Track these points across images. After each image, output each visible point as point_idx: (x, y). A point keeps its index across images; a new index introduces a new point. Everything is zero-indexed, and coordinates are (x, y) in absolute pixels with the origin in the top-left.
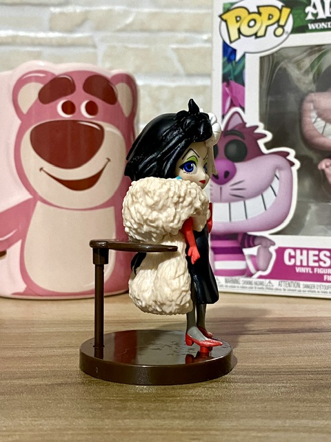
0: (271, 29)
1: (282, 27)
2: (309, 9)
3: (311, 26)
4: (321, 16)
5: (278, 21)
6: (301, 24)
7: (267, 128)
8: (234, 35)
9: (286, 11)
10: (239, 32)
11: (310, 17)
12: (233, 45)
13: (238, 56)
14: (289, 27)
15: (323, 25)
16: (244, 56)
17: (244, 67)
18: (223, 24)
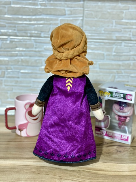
0: (107, 96)
1: (109, 96)
2: (113, 94)
3: (113, 97)
4: (115, 95)
5: (108, 95)
6: (111, 96)
7: (106, 111)
8: (101, 95)
9: (109, 93)
10: (102, 95)
11: (113, 95)
12: (101, 97)
13: (101, 99)
14: (110, 96)
15: (115, 97)
16: (102, 99)
17: (102, 101)
18: (99, 93)
